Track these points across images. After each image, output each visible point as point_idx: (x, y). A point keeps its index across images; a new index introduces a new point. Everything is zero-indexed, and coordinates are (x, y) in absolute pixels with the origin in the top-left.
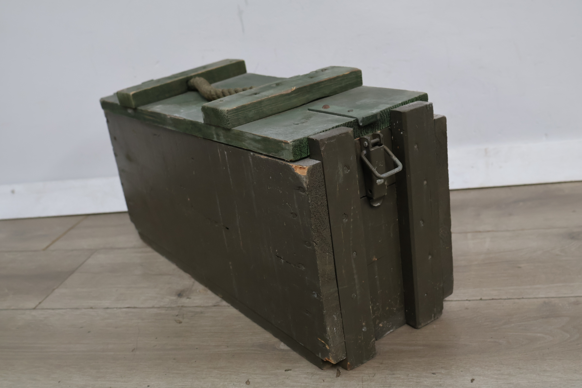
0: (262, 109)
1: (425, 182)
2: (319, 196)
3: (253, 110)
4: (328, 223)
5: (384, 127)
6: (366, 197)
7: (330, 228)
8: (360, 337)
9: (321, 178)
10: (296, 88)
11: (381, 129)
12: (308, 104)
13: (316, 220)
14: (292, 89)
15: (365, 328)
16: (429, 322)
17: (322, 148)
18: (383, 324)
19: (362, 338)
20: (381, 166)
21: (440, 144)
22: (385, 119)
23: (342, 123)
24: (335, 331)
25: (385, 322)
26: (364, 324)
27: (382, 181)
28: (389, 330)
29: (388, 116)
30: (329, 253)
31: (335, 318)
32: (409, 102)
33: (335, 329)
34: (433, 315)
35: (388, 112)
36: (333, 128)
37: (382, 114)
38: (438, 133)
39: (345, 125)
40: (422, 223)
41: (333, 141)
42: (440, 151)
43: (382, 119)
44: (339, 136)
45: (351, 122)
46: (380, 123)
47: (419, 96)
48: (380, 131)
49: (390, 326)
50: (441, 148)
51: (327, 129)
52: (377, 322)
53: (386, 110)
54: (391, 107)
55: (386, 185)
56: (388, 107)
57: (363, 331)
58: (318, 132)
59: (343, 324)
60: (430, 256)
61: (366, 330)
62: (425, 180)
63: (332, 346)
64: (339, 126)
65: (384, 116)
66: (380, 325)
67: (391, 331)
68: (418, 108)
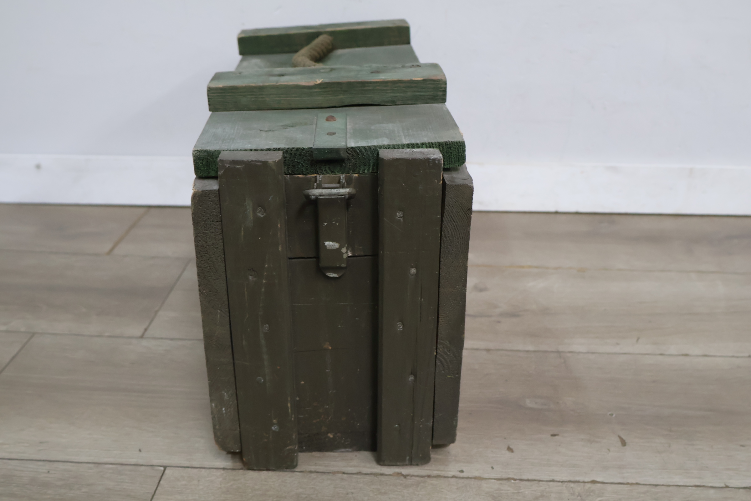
0: (263, 98)
1: (413, 271)
2: (210, 233)
3: (249, 96)
4: (223, 273)
5: (366, 172)
6: (314, 259)
7: (227, 280)
8: (267, 435)
9: (216, 211)
10: (322, 81)
11: (359, 172)
12: (339, 109)
13: (202, 262)
14: (317, 82)
15: (276, 427)
16: (398, 464)
17: (220, 172)
18: (334, 436)
19: (271, 437)
20: (335, 224)
21: (454, 223)
22: (369, 160)
23: (287, 147)
24: (224, 412)
25: (338, 434)
26: (275, 421)
27: (336, 245)
28: (345, 447)
29: (376, 156)
30: (221, 311)
31: (226, 397)
32: (423, 146)
33: (224, 409)
34: (408, 458)
35: (377, 152)
36: (269, 150)
37: (364, 151)
38: (451, 206)
39: (291, 150)
40: (401, 325)
41: (239, 168)
42: (452, 233)
43: (365, 159)
44: (250, 162)
45: (302, 149)
46: (359, 164)
47: (447, 142)
48: (357, 175)
49: (347, 443)
50: (455, 229)
51: (259, 148)
52: (324, 429)
53: (373, 148)
54: (384, 145)
55: (343, 253)
56: (381, 144)
57: (272, 429)
58: (243, 149)
59: (238, 408)
60: (412, 377)
61: (277, 430)
62: (413, 267)
63: (217, 427)
64: (279, 149)
65: (369, 156)
66: (329, 435)
67: (347, 449)
68: (410, 159)
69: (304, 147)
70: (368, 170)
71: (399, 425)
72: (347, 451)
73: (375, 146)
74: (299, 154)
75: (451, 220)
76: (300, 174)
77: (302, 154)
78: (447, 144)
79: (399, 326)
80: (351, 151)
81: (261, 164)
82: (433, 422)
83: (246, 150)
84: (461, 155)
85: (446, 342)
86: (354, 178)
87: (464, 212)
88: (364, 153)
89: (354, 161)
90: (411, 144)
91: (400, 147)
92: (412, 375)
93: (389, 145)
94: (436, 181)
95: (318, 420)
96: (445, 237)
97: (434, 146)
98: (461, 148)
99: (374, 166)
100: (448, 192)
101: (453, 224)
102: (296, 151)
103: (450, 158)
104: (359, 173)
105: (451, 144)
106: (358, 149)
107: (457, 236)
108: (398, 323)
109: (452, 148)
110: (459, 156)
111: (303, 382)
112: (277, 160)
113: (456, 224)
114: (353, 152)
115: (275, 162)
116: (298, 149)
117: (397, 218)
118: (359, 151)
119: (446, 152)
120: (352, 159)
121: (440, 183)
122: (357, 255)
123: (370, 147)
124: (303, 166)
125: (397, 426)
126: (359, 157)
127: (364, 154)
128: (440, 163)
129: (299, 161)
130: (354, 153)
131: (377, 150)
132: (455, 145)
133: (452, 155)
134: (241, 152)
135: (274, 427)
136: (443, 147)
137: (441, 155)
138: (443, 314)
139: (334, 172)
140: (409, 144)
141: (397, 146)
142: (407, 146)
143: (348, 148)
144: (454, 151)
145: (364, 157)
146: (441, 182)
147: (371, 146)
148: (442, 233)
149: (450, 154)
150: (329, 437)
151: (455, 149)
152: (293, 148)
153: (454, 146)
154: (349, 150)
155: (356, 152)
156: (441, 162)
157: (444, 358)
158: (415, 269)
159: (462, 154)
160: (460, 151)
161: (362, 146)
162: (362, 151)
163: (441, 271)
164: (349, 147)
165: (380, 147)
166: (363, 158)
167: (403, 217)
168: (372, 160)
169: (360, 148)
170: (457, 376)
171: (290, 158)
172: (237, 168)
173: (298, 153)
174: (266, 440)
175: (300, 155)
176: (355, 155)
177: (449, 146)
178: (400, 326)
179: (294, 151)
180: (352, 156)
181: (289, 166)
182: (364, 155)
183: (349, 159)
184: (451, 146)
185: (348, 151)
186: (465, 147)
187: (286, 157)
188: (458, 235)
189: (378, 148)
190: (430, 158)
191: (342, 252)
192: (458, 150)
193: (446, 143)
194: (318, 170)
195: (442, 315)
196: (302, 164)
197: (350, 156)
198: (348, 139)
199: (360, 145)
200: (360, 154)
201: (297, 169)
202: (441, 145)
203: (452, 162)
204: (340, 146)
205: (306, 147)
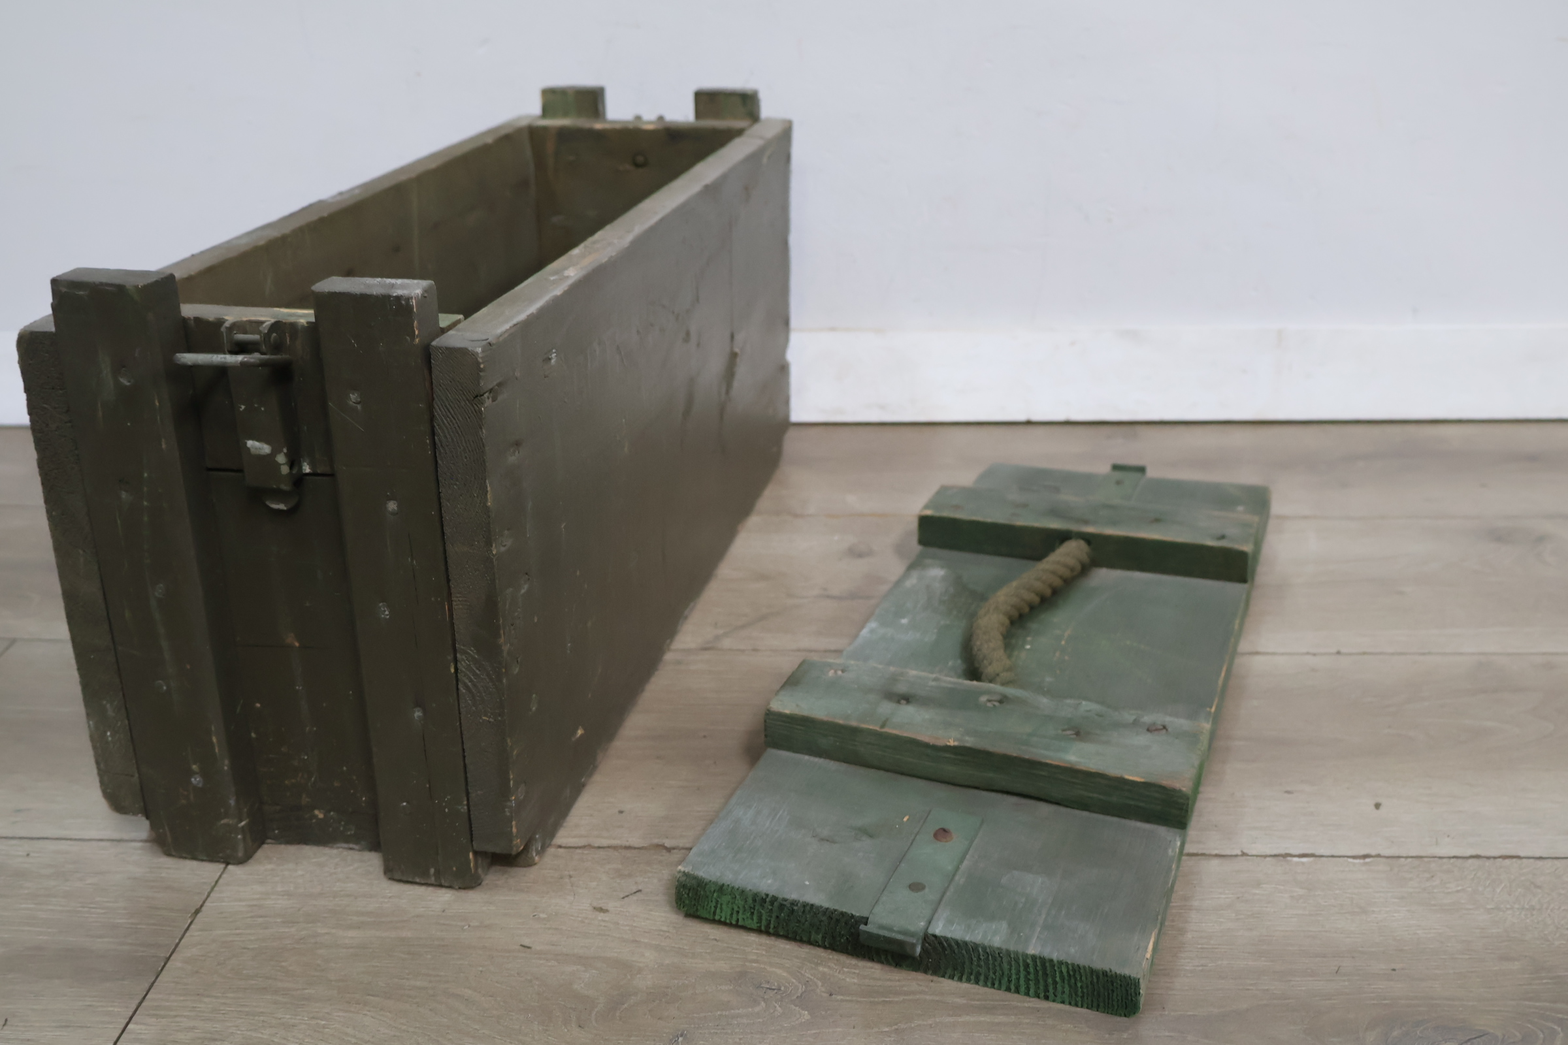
1: (392, 506)
4: (79, 481)
7: (86, 496)
8: (186, 793)
15: (198, 779)
16: (418, 880)
18: (325, 816)
19: (191, 797)
20: (259, 408)
21: (454, 421)
23: (826, 905)
24: (110, 739)
25: (332, 813)
26: (194, 767)
27: (266, 449)
28: (347, 840)
30: (84, 551)
31: (111, 713)
33: (109, 734)
34: (432, 871)
38: (444, 387)
40: (386, 609)
41: (82, 295)
42: (452, 439)
43: (955, 959)
44: (98, 285)
45: (850, 916)
46: (945, 964)
49: (349, 833)
50: (458, 433)
52: (305, 800)
53: (971, 946)
55: (281, 464)
56: (987, 942)
57: (191, 783)
59: (131, 734)
60: (418, 711)
61: (200, 785)
62: (390, 499)
63: (102, 766)
65: (963, 956)
66: (316, 812)
67: (351, 846)
69: (854, 914)
71: (408, 802)
72: (351, 849)
73: (975, 943)
75: (449, 414)
77: (849, 924)
78: (1107, 976)
79: (383, 609)
80: (933, 941)
82: (468, 805)
85: (471, 650)
87: (468, 400)
88: (955, 949)
89: (936, 957)
90: (1041, 958)
92: (419, 708)
94: (408, 338)
95: (293, 781)
96: (442, 445)
100: (436, 363)
101: (451, 421)
102: (840, 916)
106: (946, 941)
107: (463, 446)
108: (381, 604)
111: (258, 705)
112: (142, 284)
113: (457, 423)
114: (936, 944)
115: (137, 287)
116: (843, 914)
117: (351, 403)
118: (947, 944)
120: (934, 954)
121: (414, 343)
122: (319, 471)
123: (966, 943)
125: (405, 804)
129: (843, 932)
130: (938, 945)
135: (195, 779)
138: (458, 595)
140: (1038, 956)
141: (1013, 953)
143: (927, 935)
145: (953, 955)
146: (417, 340)
147: (969, 942)
148: (436, 438)
150: (316, 817)
152: (835, 910)
154: (929, 938)
157: (471, 681)
158: (395, 502)
161: (952, 939)
162: (951, 945)
163: (443, 512)
164: (930, 934)
167: (361, 402)
168: (966, 963)
169: (948, 940)
170: (499, 718)
171: (829, 924)
173: (843, 920)
174: (184, 802)
175: (846, 924)
176: (939, 948)
178: (385, 611)
180: (934, 949)
185: (926, 939)
188: (464, 444)
190: (391, 294)
191: (277, 462)
195: (457, 597)
196: (847, 939)
197: (930, 947)
198: (939, 911)
199: (949, 935)
200: (948, 949)
201: (838, 943)
202: (1095, 974)
203: (1113, 1005)
204: (912, 928)
205: (858, 915)
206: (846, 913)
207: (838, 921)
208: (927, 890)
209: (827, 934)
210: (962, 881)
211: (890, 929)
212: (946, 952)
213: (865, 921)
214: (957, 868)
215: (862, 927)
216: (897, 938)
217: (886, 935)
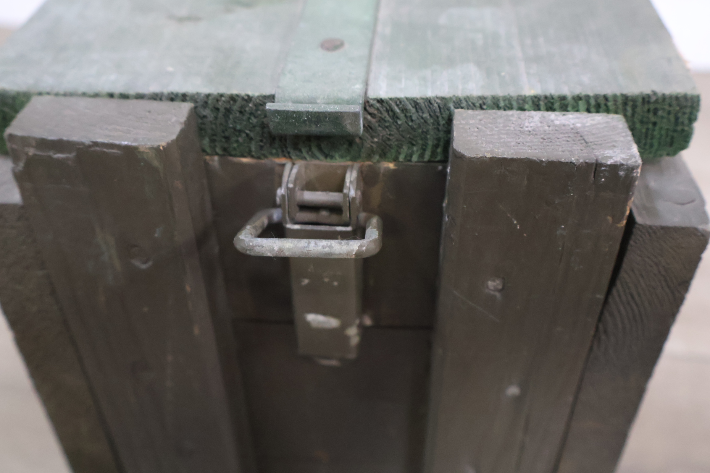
5: (414, 159)
11: (398, 158)
20: (331, 282)
22: (426, 132)
23: (205, 90)
27: (333, 323)
29: (444, 125)
32: (577, 103)
35: (448, 112)
36: (156, 97)
37: (413, 110)
39: (218, 101)
41: (63, 159)
42: (624, 327)
43: (413, 129)
44: (90, 146)
45: (246, 98)
46: (397, 140)
47: (649, 96)
48: (391, 166)
51: (132, 92)
53: (437, 103)
54: (468, 97)
55: (350, 337)
56: (460, 92)
58: (91, 91)
62: (513, 384)
64: (184, 97)
65: (426, 122)
68: (542, 161)
69: (250, 93)
70: (422, 156)
73: (443, 99)
74: (237, 111)
76: (243, 156)
77: (245, 111)
78: (649, 102)
80: (378, 109)
81: (119, 152)
83: (96, 95)
84: (683, 130)
86: (382, 171)
87: (669, 286)
88: (413, 114)
89: (384, 133)
90: (546, 97)
91: (515, 104)
93: (483, 98)
94: (609, 218)
97: (610, 104)
98: (684, 113)
99: (436, 146)
100: (636, 243)
102: (229, 102)
103: (649, 137)
104: (395, 160)
105: (660, 101)
106: (397, 105)
109: (660, 113)
110: (675, 131)
112: (164, 143)
114: (383, 112)
115: (157, 149)
116: (233, 98)
117: (486, 291)
118: (399, 109)
119: (642, 122)
120: (380, 129)
121: (619, 225)
122: (383, 324)
123: (429, 101)
124: (251, 139)
126: (397, 122)
127: (411, 116)
128: (633, 177)
129: (238, 127)
130: (386, 114)
131: (449, 109)
132: (670, 105)
133: (657, 128)
134: (83, 103)
136: (634, 107)
137: (635, 149)
139: (332, 157)
140: (541, 96)
141: (504, 100)
142: (533, 102)
143: (368, 102)
144: (665, 120)
145: (410, 124)
146: (624, 222)
147: (434, 98)
148: (600, 325)
149: (650, 126)
151: (669, 113)
152: (221, 95)
153: (667, 107)
154: (371, 106)
155: (390, 110)
156: (635, 175)
158: (517, 387)
159: (686, 128)
160: (680, 120)
161: (407, 99)
162: (406, 110)
163: (580, 394)
164: (372, 99)
165: (459, 103)
166: (410, 126)
167: (503, 289)
168: (432, 132)
169: (400, 102)
171: (216, 118)
172: (58, 160)
173: (236, 107)
175: (241, 112)
176: (388, 118)
177: (652, 107)
179: (224, 101)
180: (379, 121)
181: (215, 137)
182: (412, 121)
183: (371, 128)
184: (658, 106)
185: (368, 108)
186: (698, 111)
187: (205, 117)
189: (451, 106)
190: (603, 161)
191: (345, 335)
192: (677, 119)
193: (645, 99)
194: (289, 150)
196: (247, 135)
197: (373, 120)
198: (374, 67)
199: (401, 95)
200: (402, 116)
201: (235, 145)
202: (630, 103)
203: (652, 146)
204: (345, 96)
205: (257, 94)
206: (237, 96)
207: (228, 111)
208: (347, 46)
209: (215, 135)
210: (388, 31)
211: (312, 101)
212: (399, 122)
213: (272, 98)
214: (376, 19)
215: (269, 106)
216: (329, 110)
217: (310, 110)
